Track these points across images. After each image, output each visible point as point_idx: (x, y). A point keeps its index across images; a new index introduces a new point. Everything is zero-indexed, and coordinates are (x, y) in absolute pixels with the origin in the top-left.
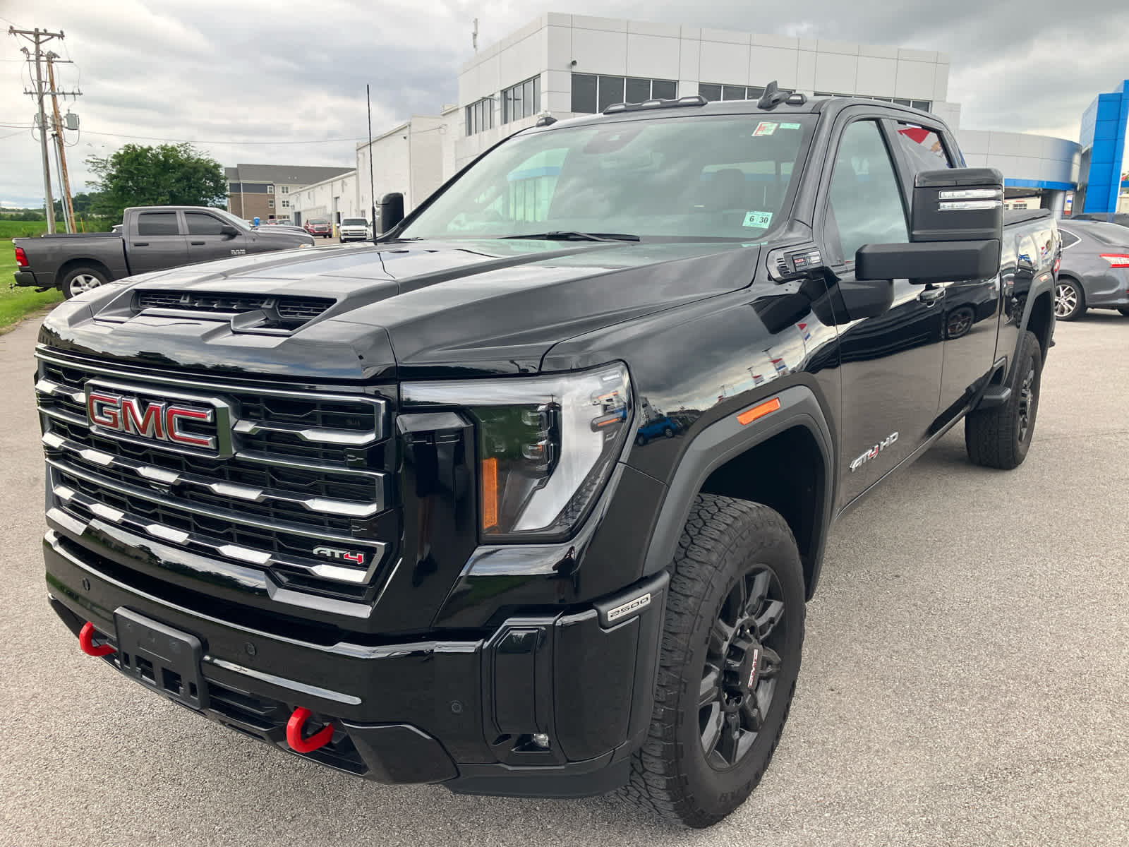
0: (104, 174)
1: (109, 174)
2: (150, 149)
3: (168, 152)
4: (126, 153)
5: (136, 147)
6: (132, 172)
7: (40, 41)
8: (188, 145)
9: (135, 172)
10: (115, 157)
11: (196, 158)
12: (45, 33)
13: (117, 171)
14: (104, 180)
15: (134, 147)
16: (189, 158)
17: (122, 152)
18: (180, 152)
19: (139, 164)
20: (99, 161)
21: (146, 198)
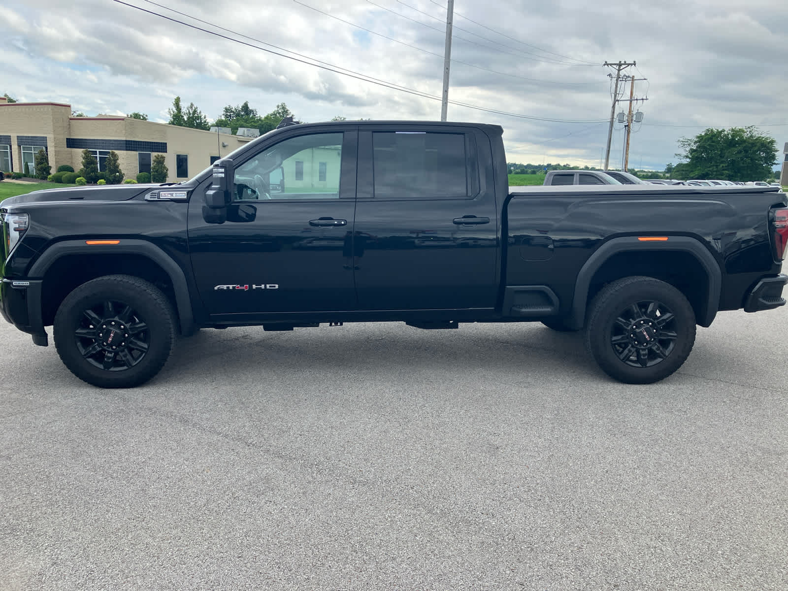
0: (688, 149)
1: (691, 149)
2: (724, 131)
3: (736, 133)
4: (706, 134)
5: (714, 130)
6: (706, 147)
7: (621, 69)
8: (753, 127)
9: (708, 147)
10: (698, 137)
11: (757, 136)
12: (625, 63)
13: (697, 147)
14: (687, 152)
15: (712, 130)
16: (751, 136)
17: (703, 134)
18: (746, 132)
19: (713, 142)
20: (686, 140)
21: (712, 164)
